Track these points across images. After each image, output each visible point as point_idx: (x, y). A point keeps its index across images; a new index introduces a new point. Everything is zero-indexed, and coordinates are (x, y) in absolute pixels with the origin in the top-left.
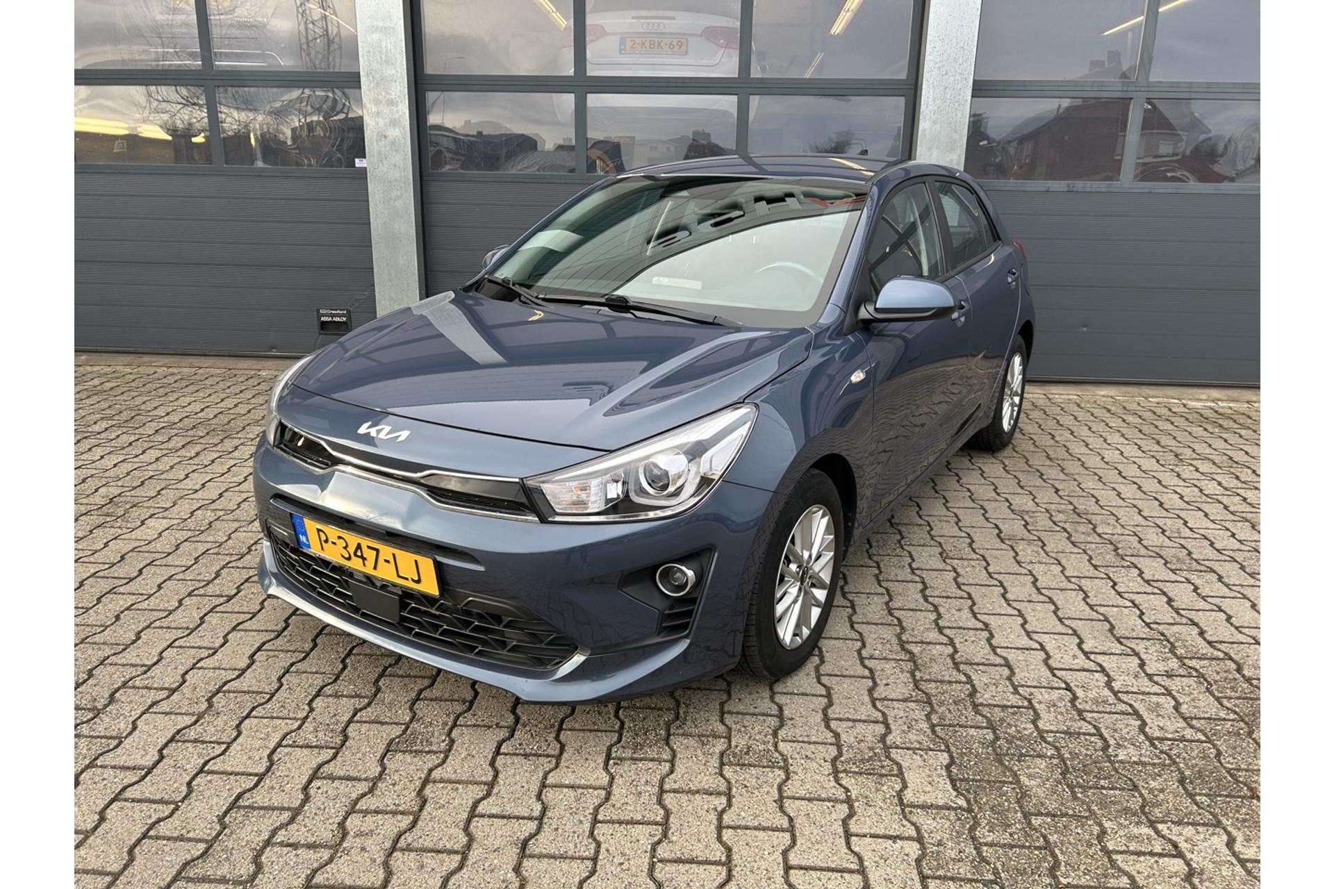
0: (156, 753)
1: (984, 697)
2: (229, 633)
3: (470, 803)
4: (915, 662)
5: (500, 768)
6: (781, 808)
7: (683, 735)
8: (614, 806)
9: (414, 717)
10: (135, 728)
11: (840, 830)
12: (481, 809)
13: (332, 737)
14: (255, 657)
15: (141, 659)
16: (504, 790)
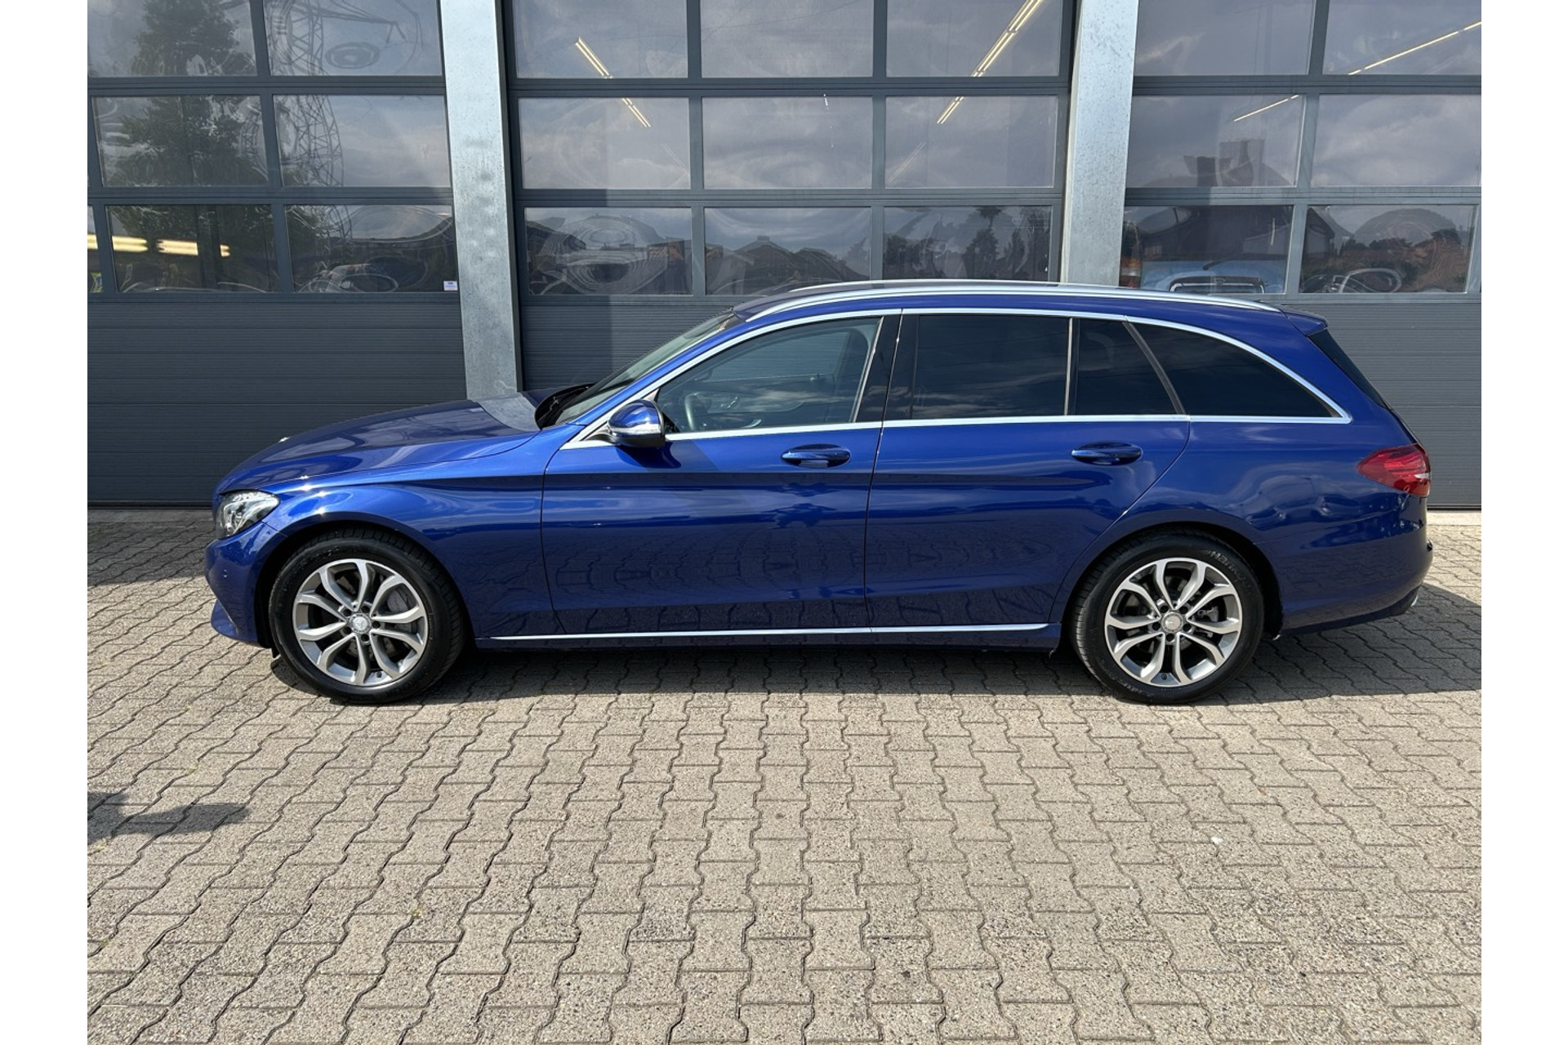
0: (380, 956)
2: (412, 824)
3: (734, 990)
5: (753, 952)
6: (1055, 980)
7: (933, 910)
8: (884, 987)
9: (644, 905)
11: (1121, 1000)
12: (745, 997)
13: (564, 931)
14: (450, 849)
15: (326, 857)
16: (765, 977)
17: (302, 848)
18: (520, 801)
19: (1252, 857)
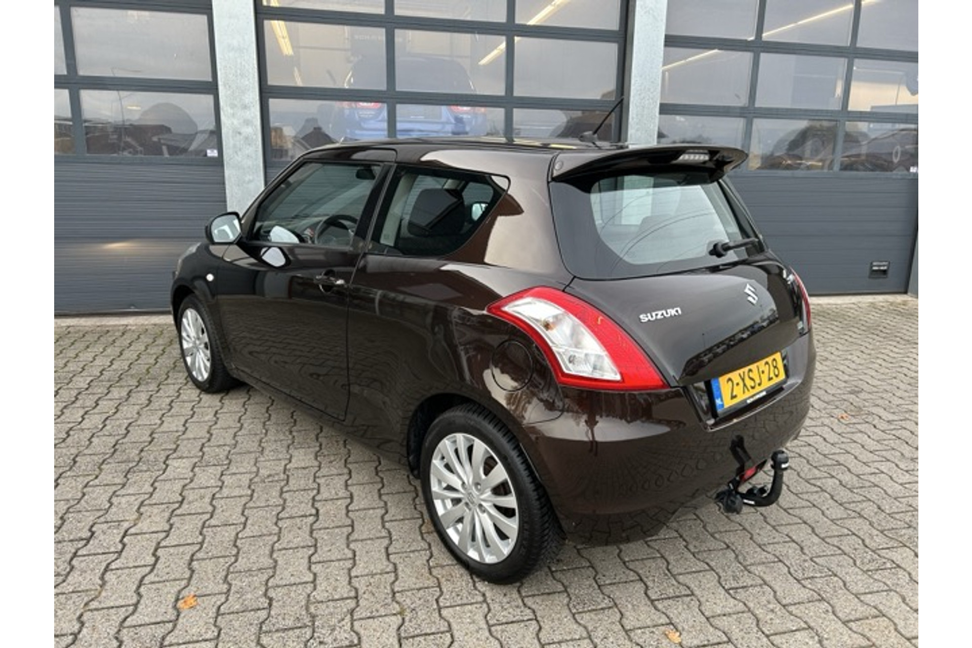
1: (886, 507)
4: (826, 491)
5: (664, 610)
6: (861, 601)
8: (766, 622)
9: (563, 584)
10: (357, 634)
13: (522, 612)
14: (392, 560)
15: (299, 578)
16: (686, 627)
17: (275, 572)
18: (418, 518)
19: (897, 507)
